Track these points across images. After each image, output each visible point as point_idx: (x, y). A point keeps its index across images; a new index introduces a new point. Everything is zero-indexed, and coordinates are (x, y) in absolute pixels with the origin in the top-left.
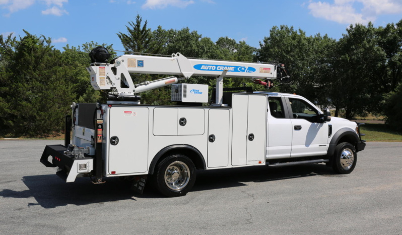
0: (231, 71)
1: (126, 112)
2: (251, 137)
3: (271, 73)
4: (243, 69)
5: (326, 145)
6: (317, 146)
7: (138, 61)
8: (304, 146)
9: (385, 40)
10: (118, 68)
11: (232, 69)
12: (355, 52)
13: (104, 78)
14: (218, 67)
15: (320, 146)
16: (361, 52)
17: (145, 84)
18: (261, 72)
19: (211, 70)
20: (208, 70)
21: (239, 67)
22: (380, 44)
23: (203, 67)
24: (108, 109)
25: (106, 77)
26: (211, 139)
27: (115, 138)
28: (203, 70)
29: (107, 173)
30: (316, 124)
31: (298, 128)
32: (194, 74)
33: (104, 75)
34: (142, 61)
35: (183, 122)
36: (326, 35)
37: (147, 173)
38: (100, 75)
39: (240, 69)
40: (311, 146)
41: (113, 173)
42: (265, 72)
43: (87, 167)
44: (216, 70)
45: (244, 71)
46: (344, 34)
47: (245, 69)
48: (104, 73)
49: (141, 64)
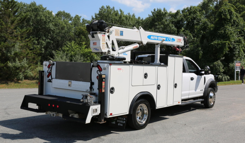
1: (118, 69)
2: (176, 86)
3: (181, 43)
5: (203, 90)
6: (199, 90)
7: (120, 31)
8: (194, 91)
9: (175, 20)
10: (110, 36)
12: (158, 27)
13: (104, 43)
14: (159, 37)
15: (201, 90)
16: (161, 27)
17: (123, 49)
18: (177, 42)
19: (155, 39)
20: (154, 39)
21: (168, 38)
22: (173, 22)
23: (152, 37)
24: (110, 67)
25: (105, 43)
26: (159, 87)
27: (113, 89)
28: (152, 39)
29: (108, 115)
30: (199, 76)
31: (192, 79)
32: (148, 42)
33: (105, 41)
34: (122, 32)
35: (146, 76)
36: (134, 14)
37: (128, 113)
38: (102, 41)
39: (168, 39)
40: (197, 91)
41: (111, 114)
42: (179, 42)
43: (97, 111)
44: (157, 40)
45: (170, 41)
46: (150, 15)
47: (170, 39)
48: (105, 39)
49: (122, 33)
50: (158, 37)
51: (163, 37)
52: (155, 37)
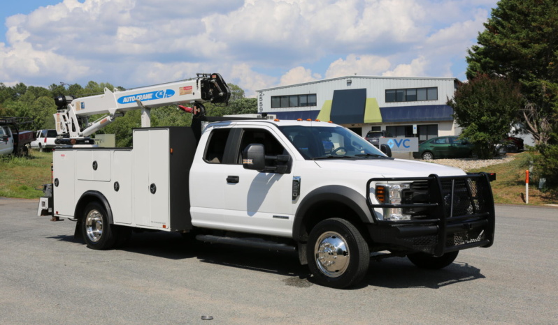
0: (150, 99)
2: (152, 189)
3: (194, 94)
4: (161, 94)
5: (287, 218)
6: (270, 216)
7: (82, 103)
8: (245, 214)
11: (150, 96)
13: (59, 124)
15: (274, 217)
18: (181, 94)
19: (132, 102)
20: (129, 102)
23: (125, 100)
26: (117, 187)
27: (56, 180)
28: (125, 103)
29: (54, 212)
30: (267, 174)
31: (233, 180)
32: (117, 110)
33: (59, 121)
35: (95, 166)
39: (158, 95)
40: (258, 215)
41: (57, 212)
42: (186, 93)
43: (45, 205)
45: (161, 97)
47: (163, 93)
48: (59, 119)
49: (83, 105)
50: (136, 96)
51: (145, 94)
52: (130, 98)
